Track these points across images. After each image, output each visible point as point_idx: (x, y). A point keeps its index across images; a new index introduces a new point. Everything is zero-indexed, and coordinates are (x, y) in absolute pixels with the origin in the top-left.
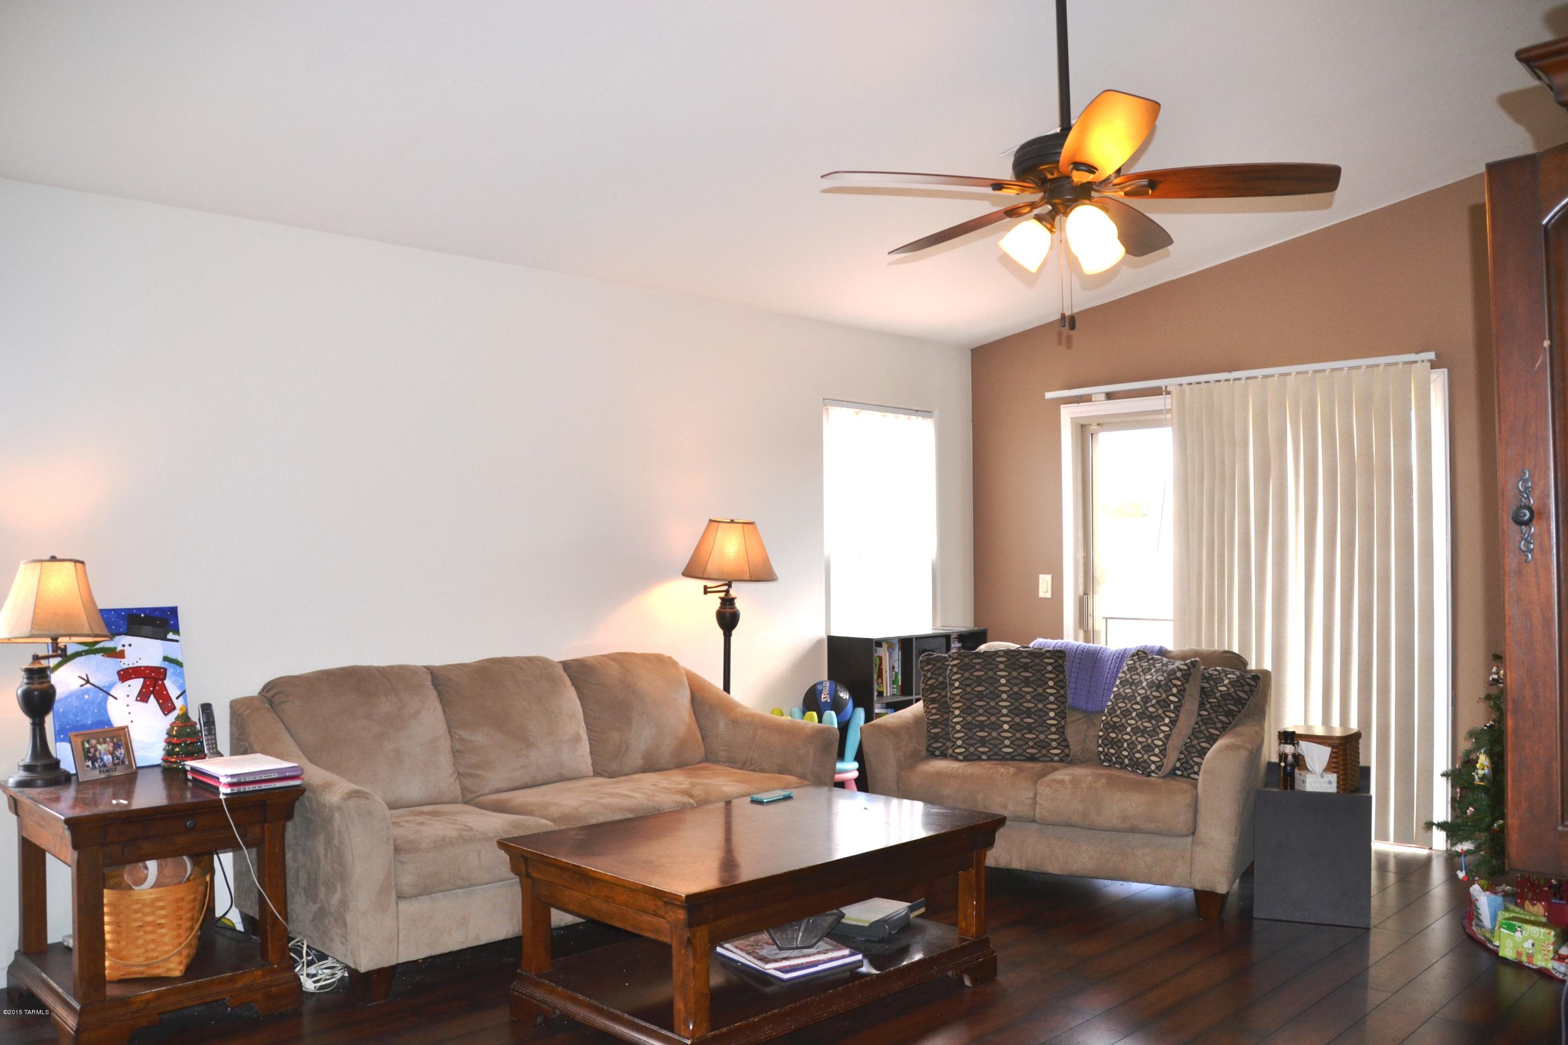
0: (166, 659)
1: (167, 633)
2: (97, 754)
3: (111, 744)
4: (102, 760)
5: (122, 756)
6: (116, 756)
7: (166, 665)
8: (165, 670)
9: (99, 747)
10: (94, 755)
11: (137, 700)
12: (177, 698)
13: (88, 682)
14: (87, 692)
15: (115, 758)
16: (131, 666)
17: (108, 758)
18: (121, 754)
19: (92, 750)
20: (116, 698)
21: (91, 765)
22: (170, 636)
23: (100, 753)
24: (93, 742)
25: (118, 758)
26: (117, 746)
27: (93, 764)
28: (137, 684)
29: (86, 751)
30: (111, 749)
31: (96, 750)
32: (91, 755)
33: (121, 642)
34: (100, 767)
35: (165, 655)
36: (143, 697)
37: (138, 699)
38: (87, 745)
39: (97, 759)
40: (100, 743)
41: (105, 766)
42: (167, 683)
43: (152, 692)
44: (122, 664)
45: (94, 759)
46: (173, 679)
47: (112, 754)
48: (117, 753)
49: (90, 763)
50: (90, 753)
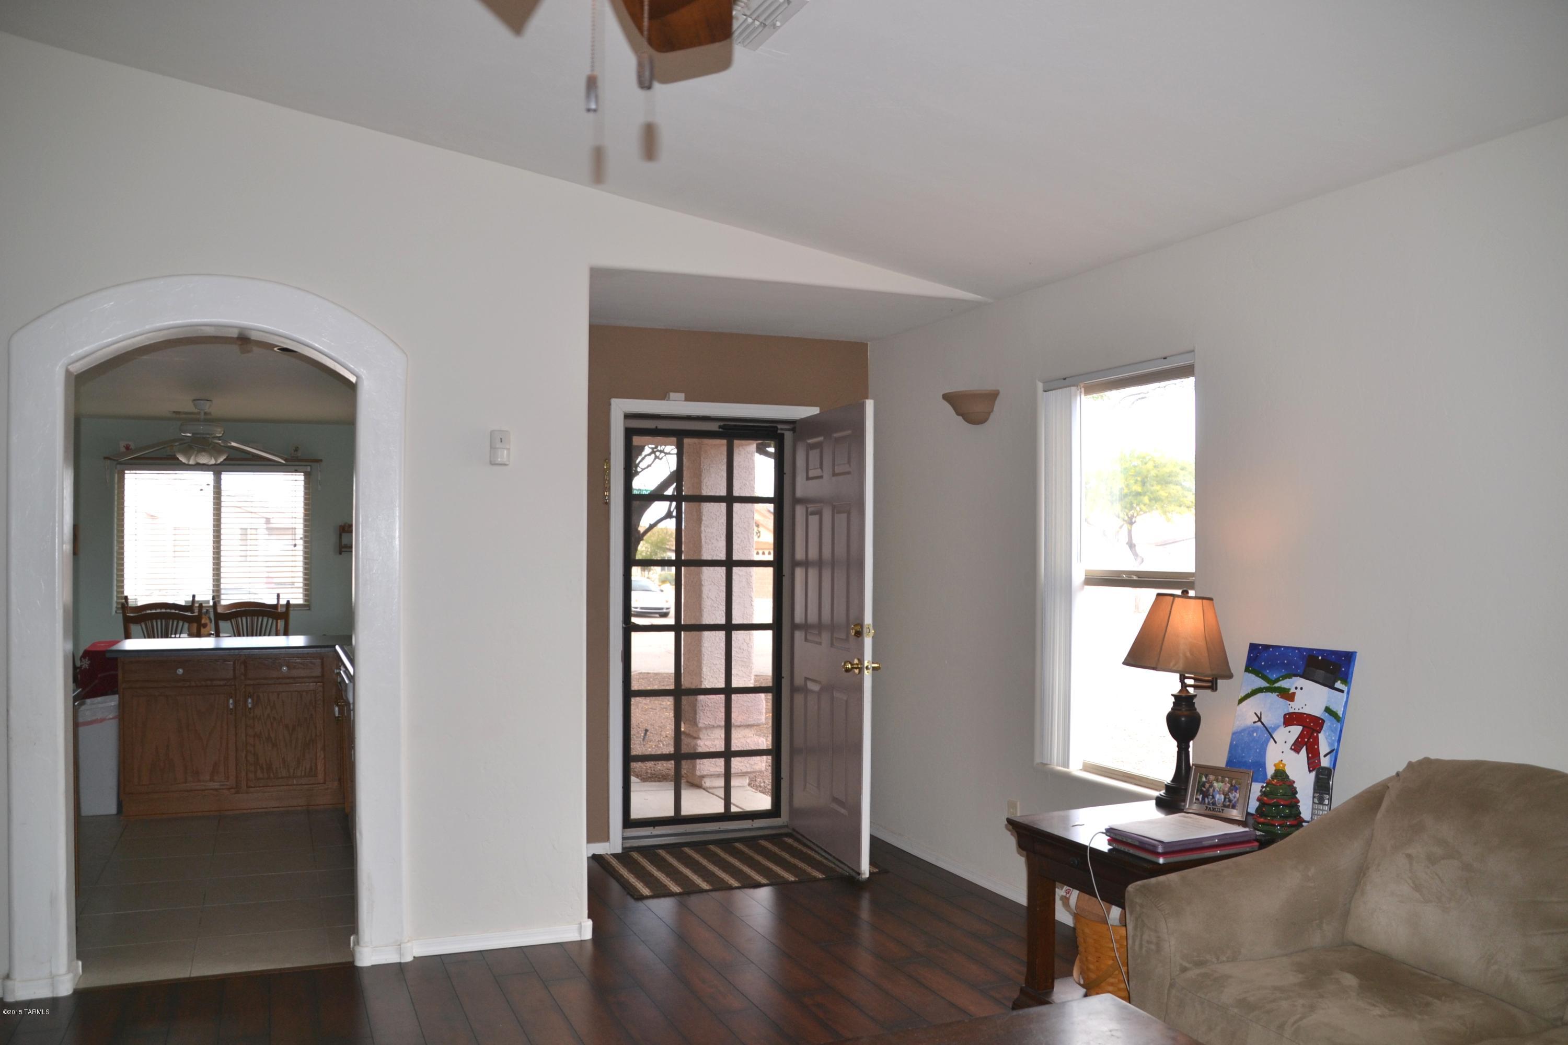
0: (1328, 710)
1: (1335, 681)
2: (1211, 790)
3: (1229, 785)
4: (1213, 797)
5: (1236, 799)
6: (1229, 798)
7: (1325, 716)
8: (1323, 721)
9: (1215, 784)
10: (1208, 790)
11: (1291, 749)
12: (1325, 756)
13: (1260, 720)
14: (1256, 730)
15: (1227, 800)
16: (1297, 711)
17: (1220, 798)
18: (1235, 797)
19: (1207, 785)
20: (1276, 742)
21: (1200, 799)
22: (1338, 685)
23: (1214, 791)
24: (1211, 777)
25: (1230, 801)
26: (1233, 788)
27: (1203, 799)
28: (1296, 730)
29: (1201, 784)
30: (1227, 789)
31: (1211, 786)
32: (1204, 789)
33: (1295, 683)
34: (1209, 803)
35: (1328, 706)
36: (1296, 748)
37: (1293, 747)
38: (1204, 779)
39: (1209, 795)
40: (1217, 781)
41: (1214, 804)
42: (1322, 737)
43: (1306, 744)
44: (1290, 707)
45: (1205, 795)
46: (1327, 734)
47: (1226, 795)
48: (1231, 796)
49: (1200, 797)
50: (1205, 787)
